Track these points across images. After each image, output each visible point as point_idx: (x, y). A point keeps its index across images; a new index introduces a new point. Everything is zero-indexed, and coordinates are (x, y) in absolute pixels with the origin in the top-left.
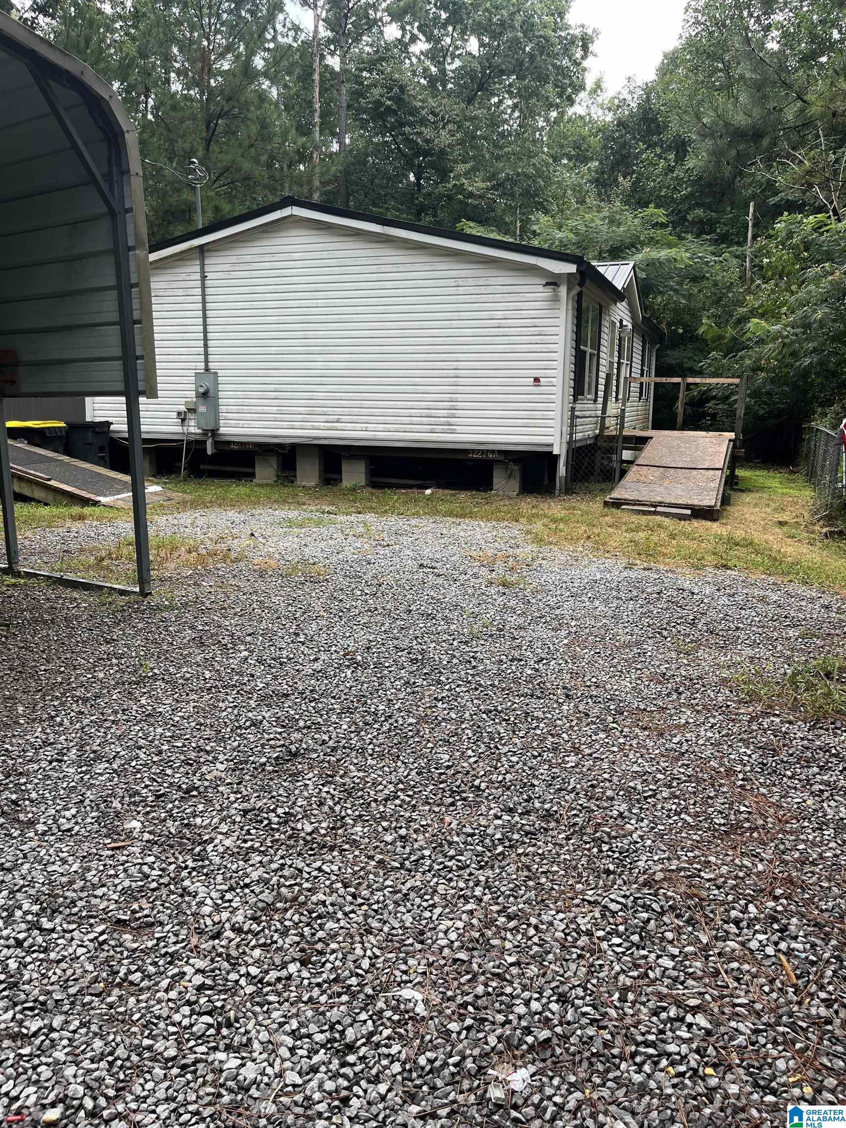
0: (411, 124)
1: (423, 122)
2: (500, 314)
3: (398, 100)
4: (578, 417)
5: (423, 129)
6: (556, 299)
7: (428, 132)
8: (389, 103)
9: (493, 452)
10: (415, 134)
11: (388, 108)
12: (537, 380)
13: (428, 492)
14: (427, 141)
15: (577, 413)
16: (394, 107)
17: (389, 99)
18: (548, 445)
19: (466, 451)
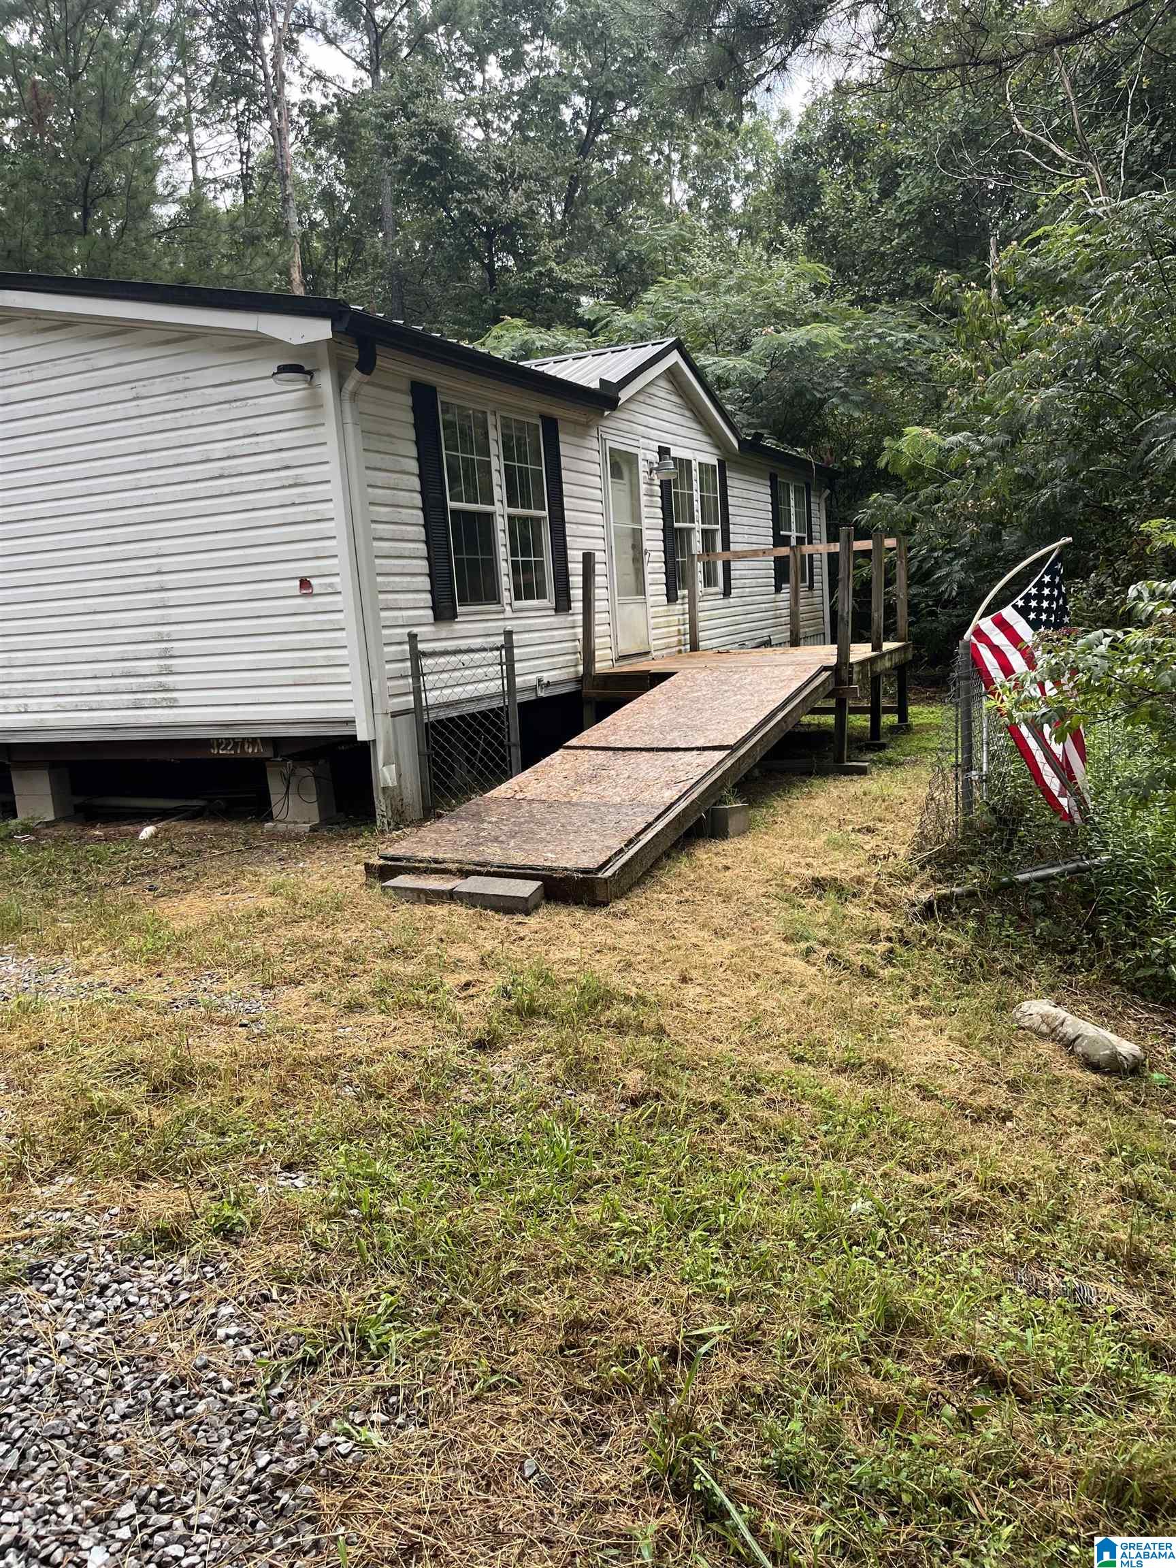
0: (465, 189)
1: (483, 181)
2: (218, 449)
3: (436, 152)
4: (426, 654)
5: (482, 193)
6: (314, 405)
7: (490, 197)
8: (424, 158)
9: (253, 741)
10: (472, 201)
11: (425, 165)
12: (305, 583)
13: (147, 831)
14: (490, 210)
15: (421, 647)
16: (434, 164)
17: (423, 152)
18: (347, 722)
19: (206, 743)
